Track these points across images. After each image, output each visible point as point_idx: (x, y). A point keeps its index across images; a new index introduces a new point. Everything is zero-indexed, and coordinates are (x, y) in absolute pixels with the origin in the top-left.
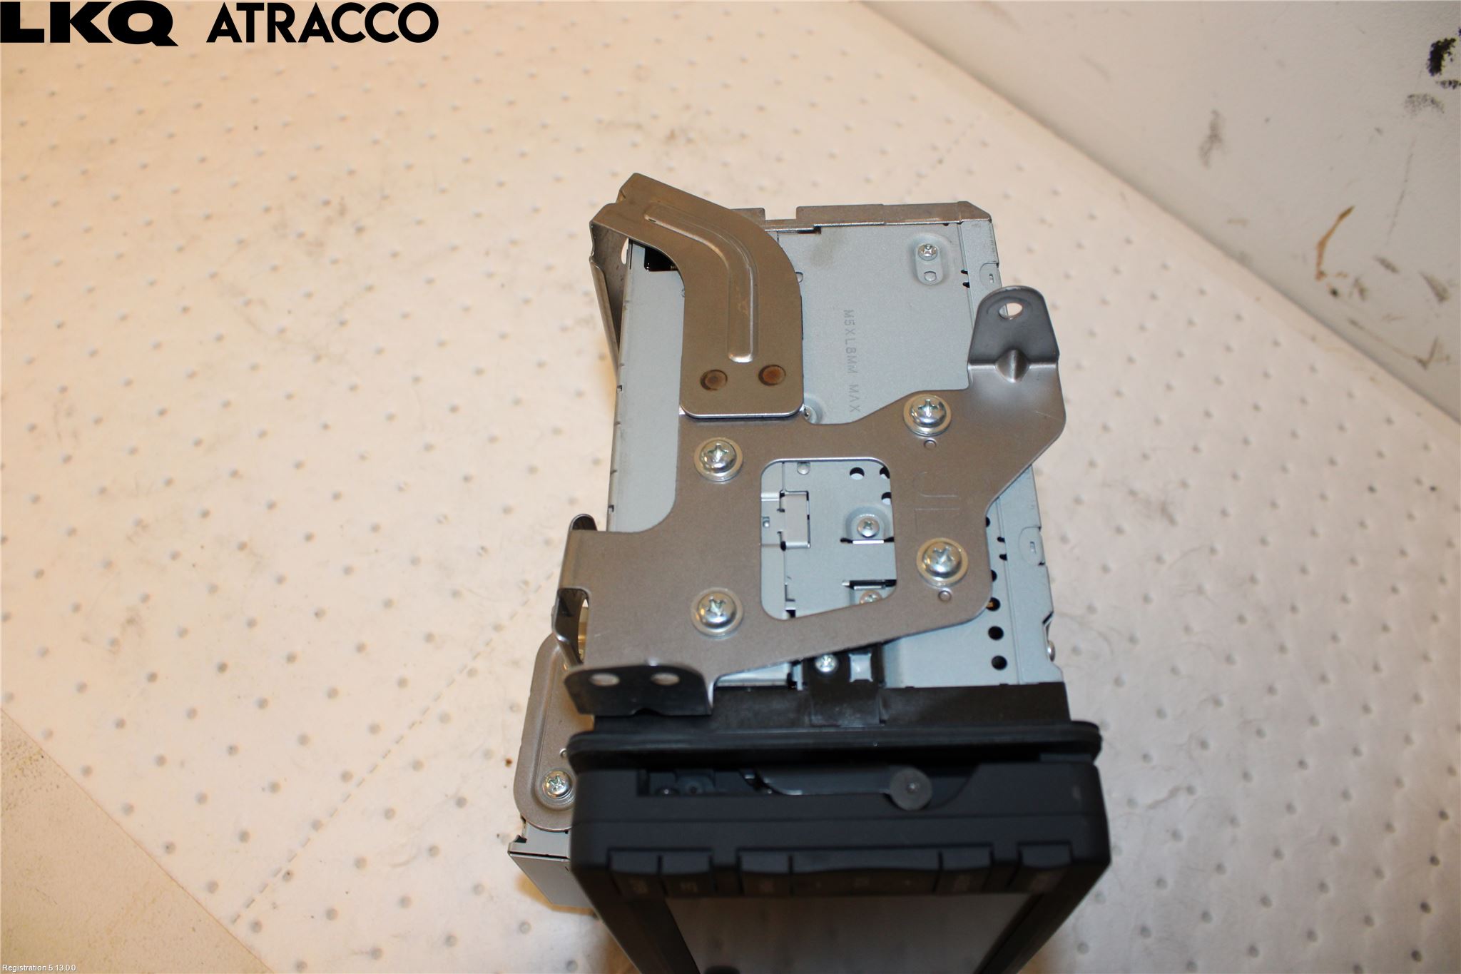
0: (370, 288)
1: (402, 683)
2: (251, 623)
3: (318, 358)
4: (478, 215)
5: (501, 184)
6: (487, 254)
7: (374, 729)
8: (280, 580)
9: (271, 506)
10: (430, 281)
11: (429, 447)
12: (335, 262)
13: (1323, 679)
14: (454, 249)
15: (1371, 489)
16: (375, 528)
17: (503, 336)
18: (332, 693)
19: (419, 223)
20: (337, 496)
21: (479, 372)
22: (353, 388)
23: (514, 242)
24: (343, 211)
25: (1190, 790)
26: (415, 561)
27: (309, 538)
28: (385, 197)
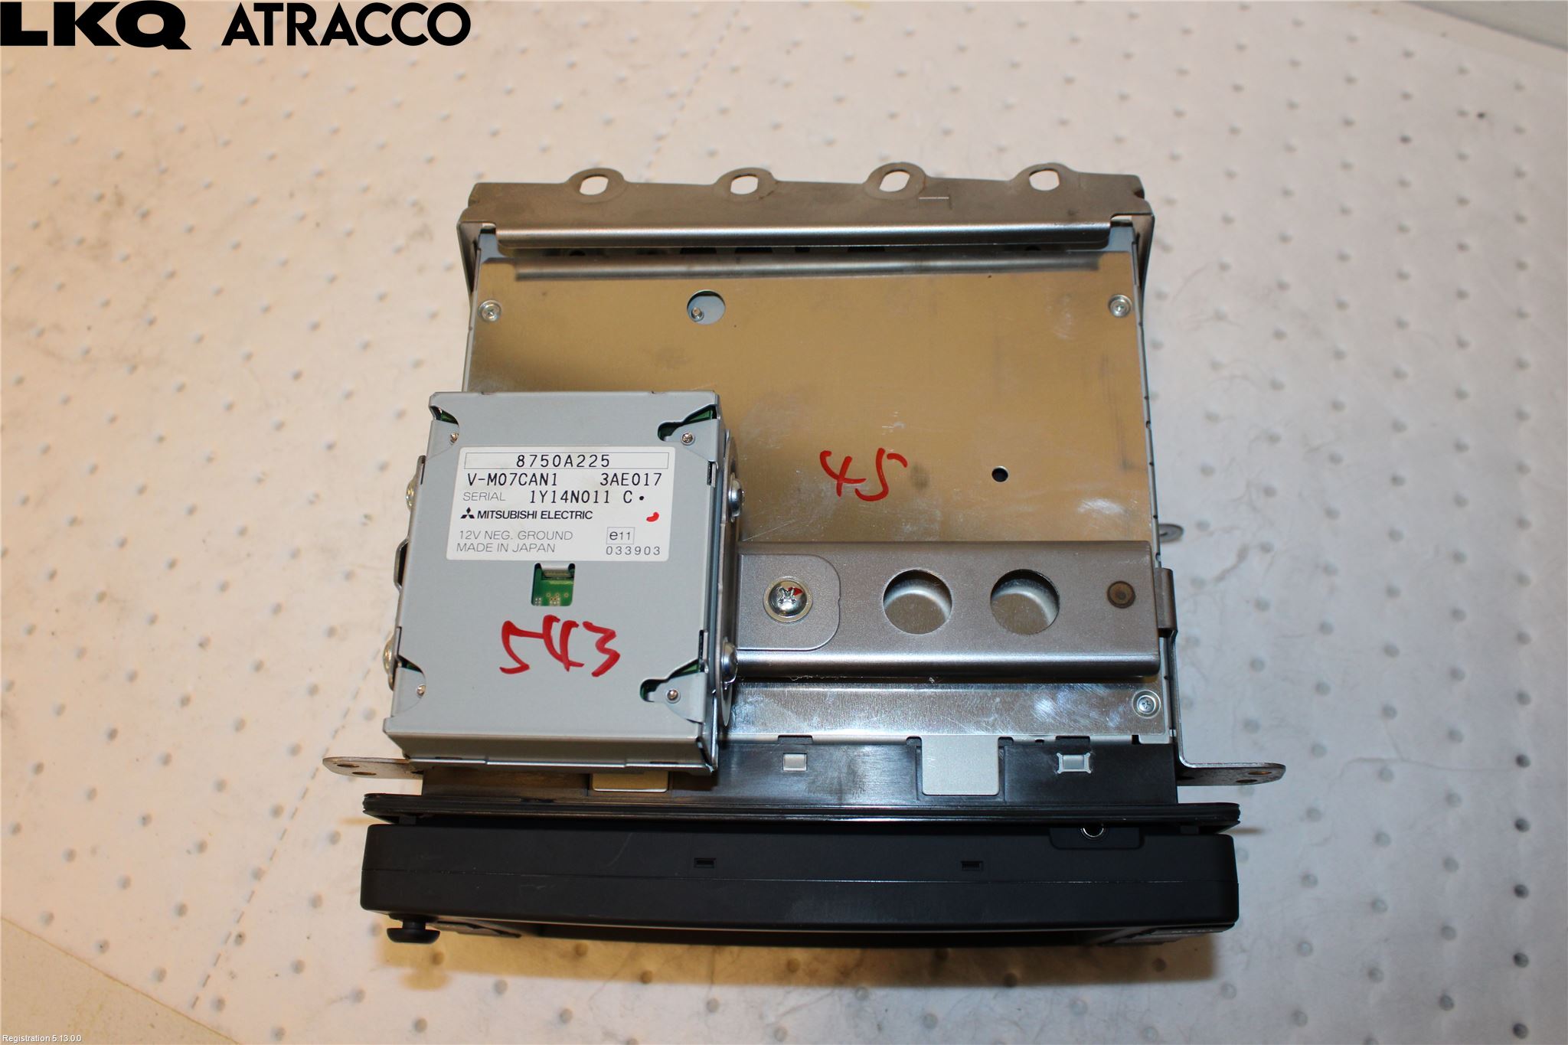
0: (172, 275)
1: (313, 690)
2: (132, 677)
3: (134, 368)
4: (272, 157)
5: (289, 115)
6: (292, 195)
7: (295, 750)
8: (153, 620)
9: (123, 544)
10: (237, 246)
11: (280, 426)
12: (126, 258)
13: (1399, 374)
14: (255, 202)
15: (1405, 140)
16: (243, 532)
17: (333, 280)
18: (240, 725)
19: (209, 186)
20: (192, 511)
21: (315, 327)
22: (181, 388)
23: (320, 174)
24: (120, 201)
25: (1266, 548)
26: (295, 554)
27: (172, 565)
28: (164, 171)
